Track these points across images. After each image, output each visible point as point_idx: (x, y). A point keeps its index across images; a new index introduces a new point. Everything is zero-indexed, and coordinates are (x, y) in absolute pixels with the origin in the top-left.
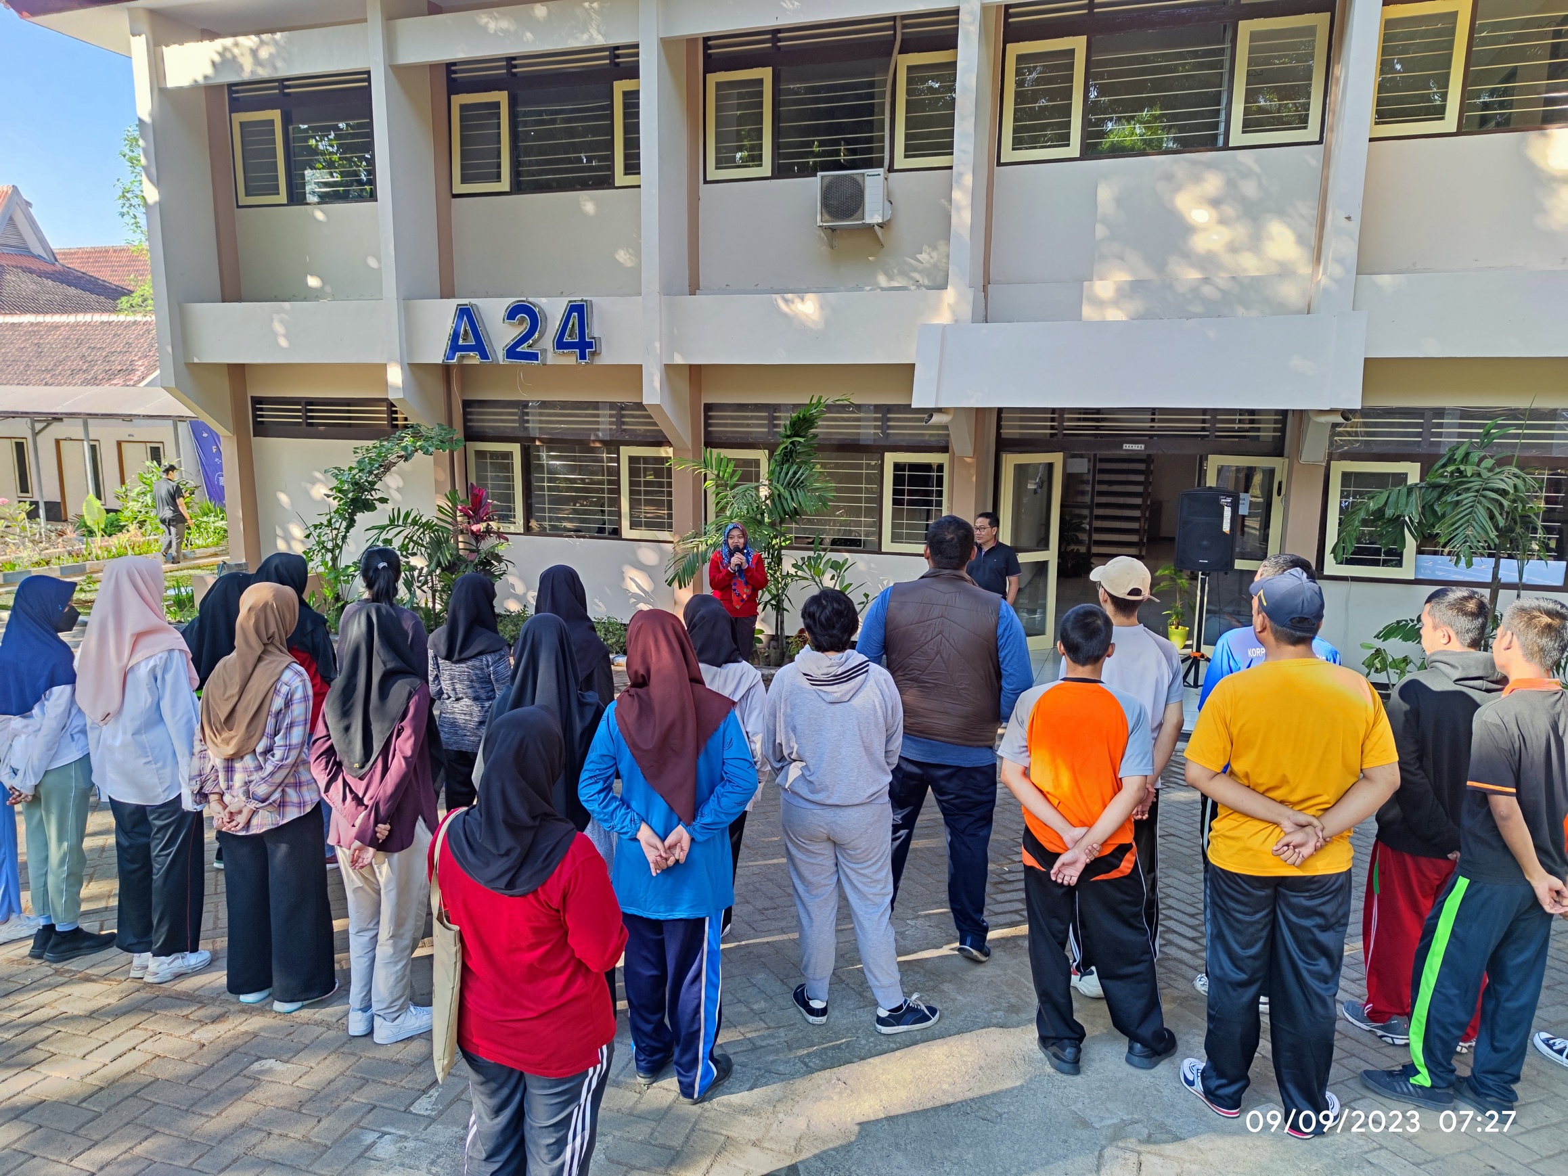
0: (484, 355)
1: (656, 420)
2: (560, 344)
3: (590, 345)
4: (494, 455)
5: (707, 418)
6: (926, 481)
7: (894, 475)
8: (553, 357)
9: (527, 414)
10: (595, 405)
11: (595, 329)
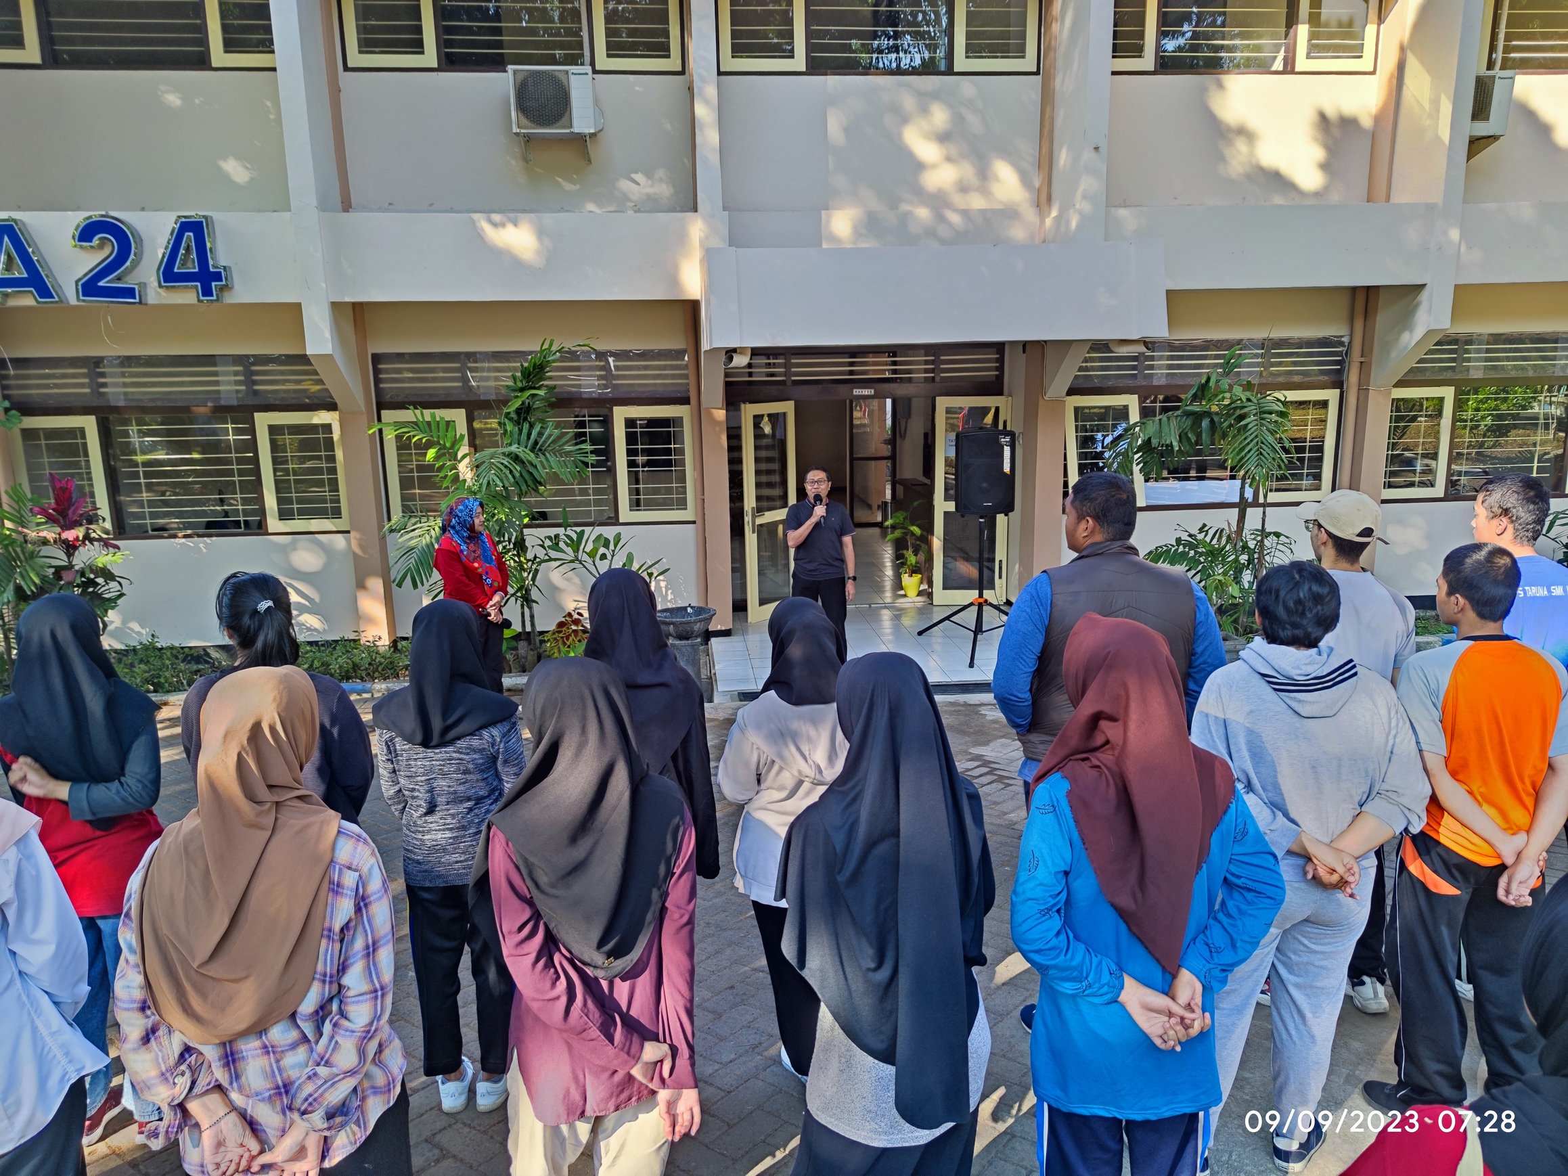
0: (44, 291)
1: (322, 376)
2: (169, 275)
3: (218, 277)
4: (52, 433)
5: (377, 372)
6: (667, 438)
7: (626, 432)
8: (156, 294)
9: (103, 375)
10: (210, 360)
11: (221, 257)
